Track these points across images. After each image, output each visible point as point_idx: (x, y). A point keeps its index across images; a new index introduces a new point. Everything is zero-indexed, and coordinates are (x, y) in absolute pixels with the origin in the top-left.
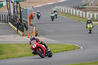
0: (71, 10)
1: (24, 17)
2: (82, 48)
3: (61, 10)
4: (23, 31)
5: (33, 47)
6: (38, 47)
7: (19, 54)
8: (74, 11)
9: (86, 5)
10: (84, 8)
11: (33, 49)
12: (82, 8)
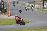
0: (28, 3)
1: (5, 6)
2: (32, 22)
3: (23, 3)
4: (4, 13)
5: (17, 20)
6: (19, 20)
7: (2, 24)
8: (29, 4)
9: (35, 1)
10: (34, 3)
11: (17, 21)
12: (33, 3)
